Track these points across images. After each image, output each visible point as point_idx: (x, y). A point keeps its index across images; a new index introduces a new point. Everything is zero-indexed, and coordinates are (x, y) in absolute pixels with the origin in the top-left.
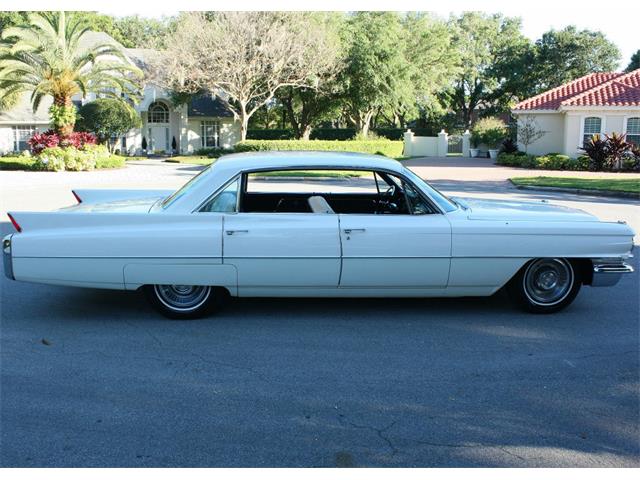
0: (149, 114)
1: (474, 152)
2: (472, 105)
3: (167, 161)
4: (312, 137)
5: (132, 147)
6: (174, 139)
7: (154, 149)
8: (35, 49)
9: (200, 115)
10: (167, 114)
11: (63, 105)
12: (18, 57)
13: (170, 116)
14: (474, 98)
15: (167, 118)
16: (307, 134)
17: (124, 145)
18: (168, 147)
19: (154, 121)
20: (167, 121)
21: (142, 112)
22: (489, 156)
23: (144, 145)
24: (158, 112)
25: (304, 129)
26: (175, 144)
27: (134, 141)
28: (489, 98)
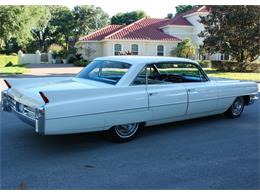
1: (54, 61)
2: (44, 39)
14: (44, 35)
22: (62, 62)
28: (52, 35)
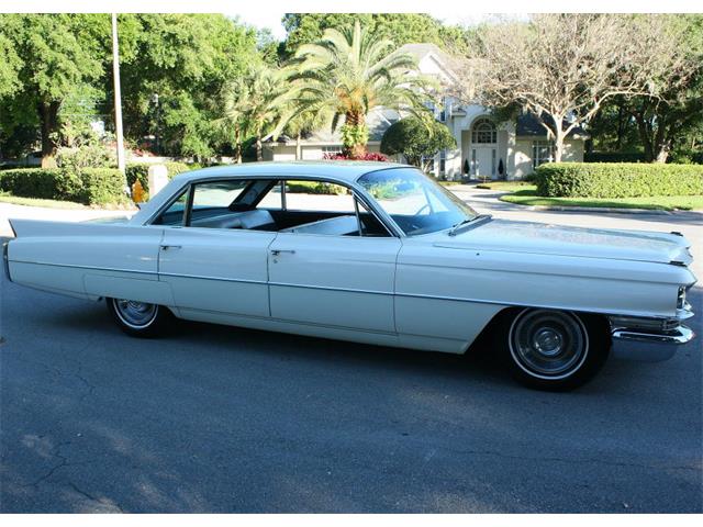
0: (474, 133)
3: (478, 187)
4: (669, 160)
5: (451, 170)
6: (501, 162)
7: (478, 174)
8: (325, 66)
9: (532, 134)
10: (495, 133)
11: (356, 124)
12: (309, 75)
13: (498, 135)
15: (495, 137)
16: (663, 156)
17: (442, 168)
18: (494, 172)
19: (480, 142)
20: (495, 141)
21: (463, 131)
23: (466, 168)
24: (483, 131)
25: (659, 150)
26: (501, 168)
27: (454, 164)
